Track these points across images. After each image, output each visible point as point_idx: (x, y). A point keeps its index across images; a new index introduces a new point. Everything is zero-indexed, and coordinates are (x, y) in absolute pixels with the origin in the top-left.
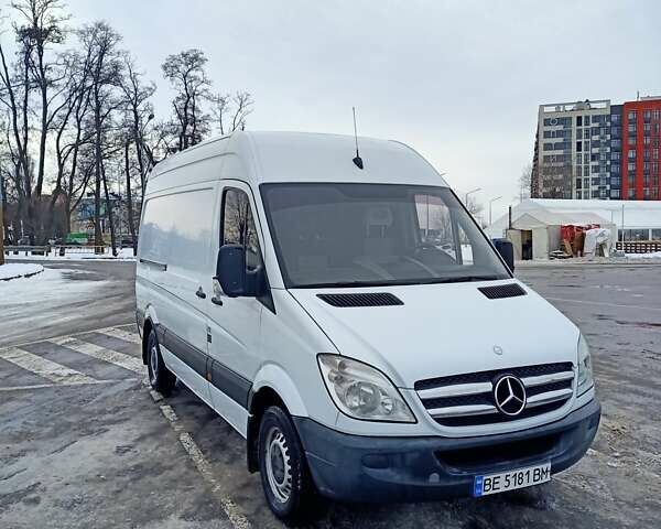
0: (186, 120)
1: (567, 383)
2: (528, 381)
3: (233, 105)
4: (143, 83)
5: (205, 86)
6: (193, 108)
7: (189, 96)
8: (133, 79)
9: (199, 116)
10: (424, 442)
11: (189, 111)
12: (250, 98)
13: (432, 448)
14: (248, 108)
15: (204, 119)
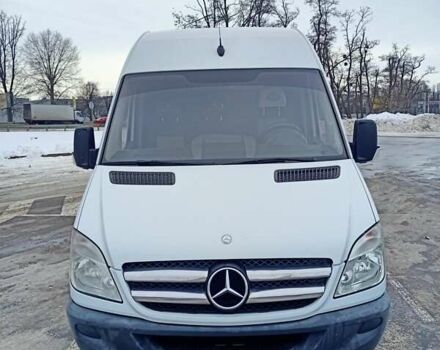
0: (319, 32)
1: (322, 281)
2: (254, 275)
3: (357, 18)
4: (291, 9)
5: (334, 6)
6: (325, 23)
7: (322, 14)
8: (285, 7)
9: (329, 28)
10: (125, 322)
11: (322, 26)
12: (370, 11)
13: (131, 330)
14: (368, 18)
15: (331, 30)
